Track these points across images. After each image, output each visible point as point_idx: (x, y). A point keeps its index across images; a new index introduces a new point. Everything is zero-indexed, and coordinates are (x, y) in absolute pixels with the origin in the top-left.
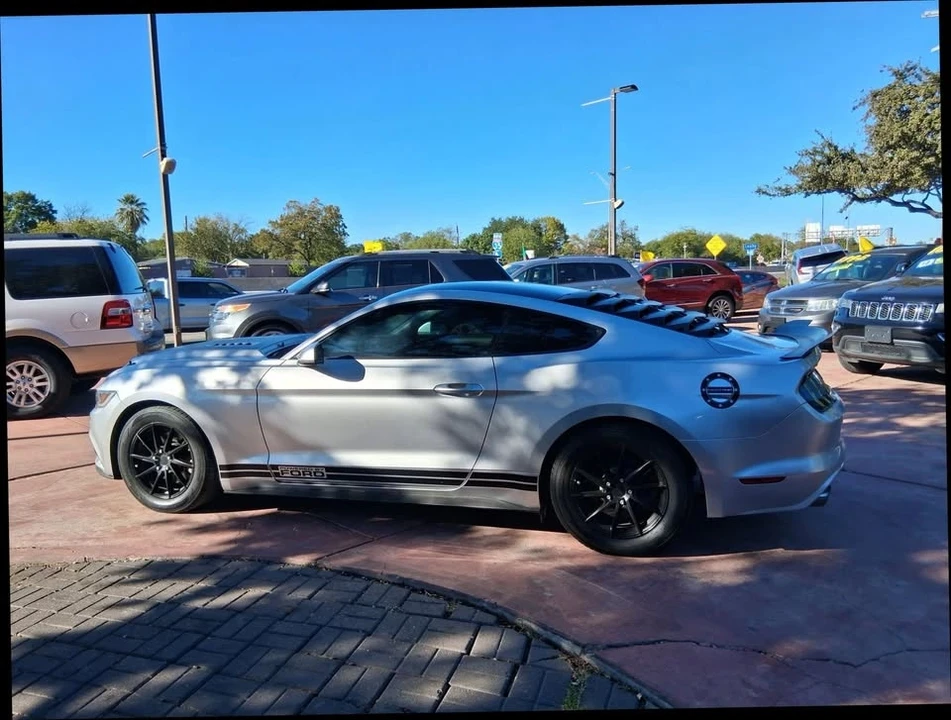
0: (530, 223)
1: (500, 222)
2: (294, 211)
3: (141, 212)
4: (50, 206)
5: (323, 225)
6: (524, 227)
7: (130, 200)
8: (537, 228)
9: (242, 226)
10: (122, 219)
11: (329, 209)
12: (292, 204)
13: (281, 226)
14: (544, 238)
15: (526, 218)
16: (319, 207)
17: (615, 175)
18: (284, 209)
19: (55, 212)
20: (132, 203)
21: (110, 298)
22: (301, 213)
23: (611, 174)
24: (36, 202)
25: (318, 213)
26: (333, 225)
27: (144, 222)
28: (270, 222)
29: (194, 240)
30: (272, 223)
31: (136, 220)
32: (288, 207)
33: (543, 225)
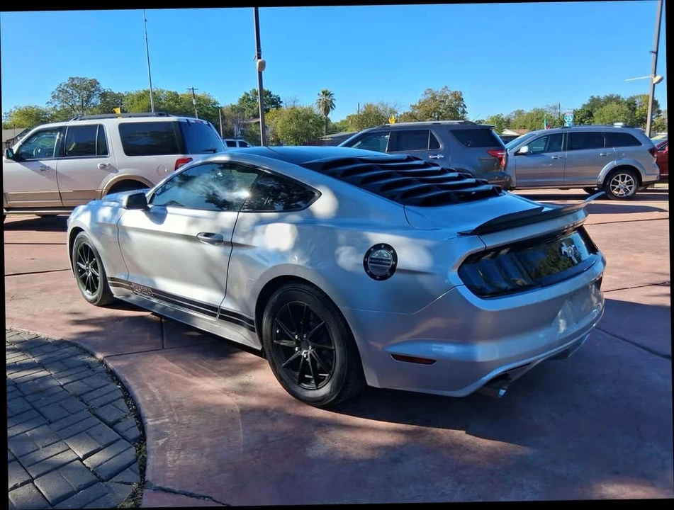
0: (626, 100)
1: (598, 99)
2: (429, 96)
3: (331, 102)
4: (279, 98)
5: (449, 106)
6: (619, 103)
7: (326, 93)
8: (631, 105)
9: (396, 109)
10: (320, 107)
11: (454, 94)
12: (427, 92)
13: (418, 108)
14: (637, 113)
15: (622, 96)
16: (447, 92)
17: (657, 53)
18: (422, 95)
19: (281, 102)
20: (326, 95)
21: (179, 156)
22: (434, 98)
23: (653, 52)
24: (271, 96)
25: (447, 97)
26: (456, 106)
27: (332, 108)
28: (411, 106)
29: (362, 120)
30: (413, 107)
31: (328, 107)
32: (426, 93)
33: (637, 102)
